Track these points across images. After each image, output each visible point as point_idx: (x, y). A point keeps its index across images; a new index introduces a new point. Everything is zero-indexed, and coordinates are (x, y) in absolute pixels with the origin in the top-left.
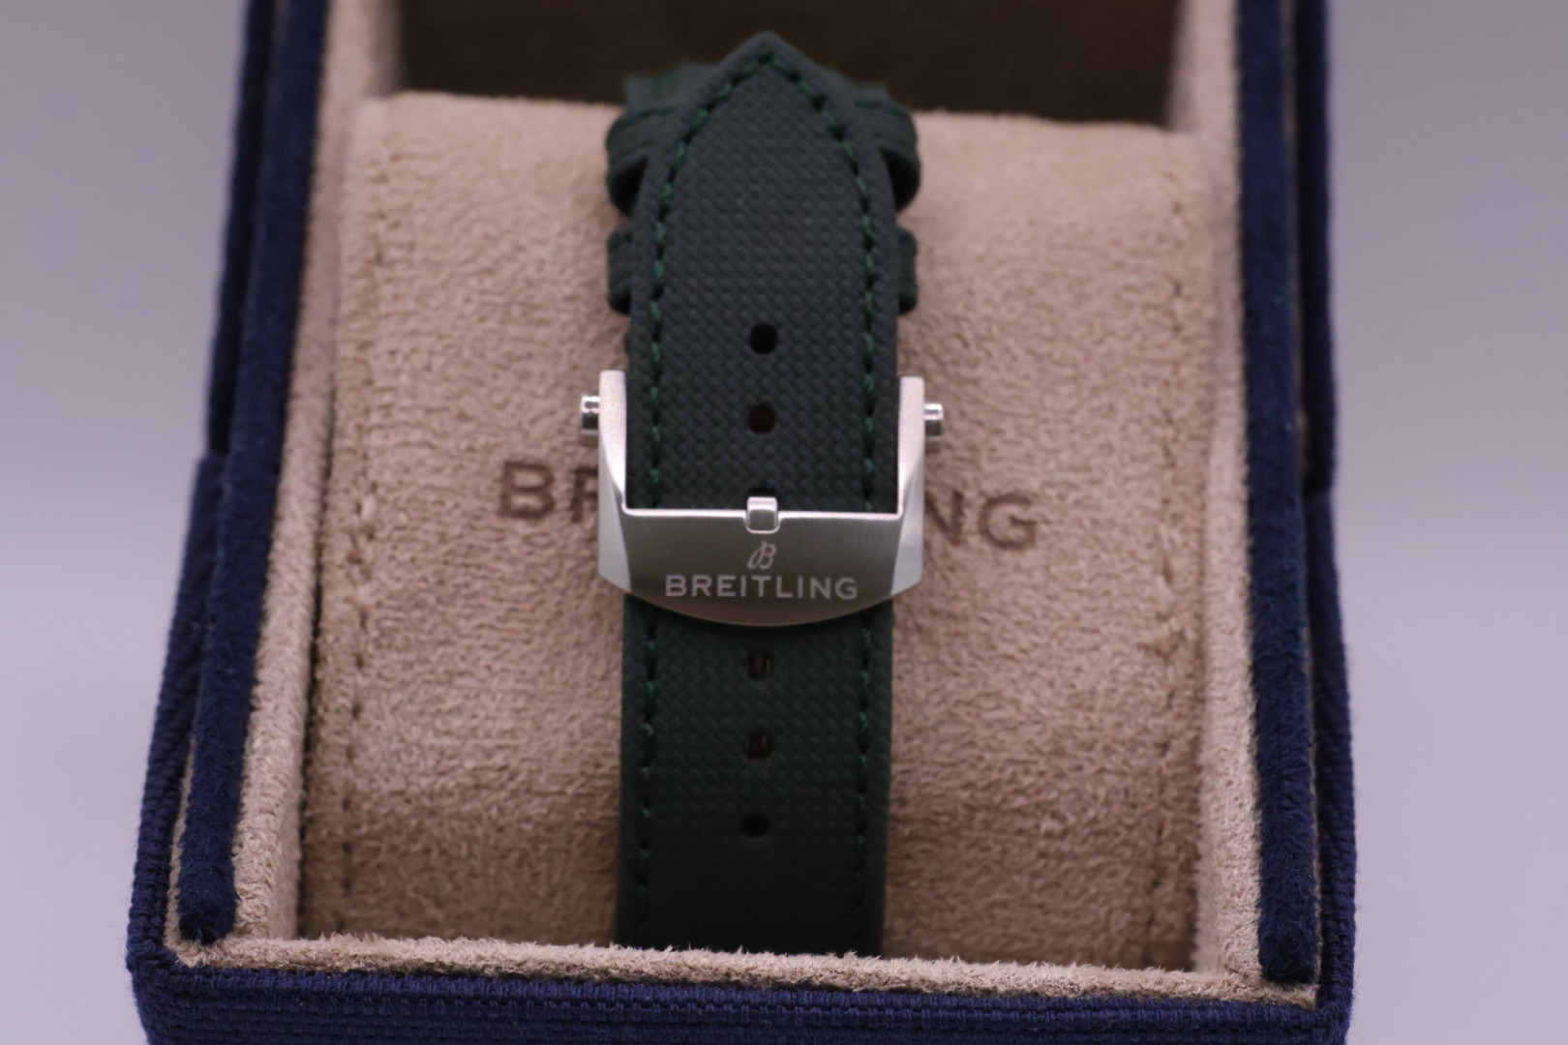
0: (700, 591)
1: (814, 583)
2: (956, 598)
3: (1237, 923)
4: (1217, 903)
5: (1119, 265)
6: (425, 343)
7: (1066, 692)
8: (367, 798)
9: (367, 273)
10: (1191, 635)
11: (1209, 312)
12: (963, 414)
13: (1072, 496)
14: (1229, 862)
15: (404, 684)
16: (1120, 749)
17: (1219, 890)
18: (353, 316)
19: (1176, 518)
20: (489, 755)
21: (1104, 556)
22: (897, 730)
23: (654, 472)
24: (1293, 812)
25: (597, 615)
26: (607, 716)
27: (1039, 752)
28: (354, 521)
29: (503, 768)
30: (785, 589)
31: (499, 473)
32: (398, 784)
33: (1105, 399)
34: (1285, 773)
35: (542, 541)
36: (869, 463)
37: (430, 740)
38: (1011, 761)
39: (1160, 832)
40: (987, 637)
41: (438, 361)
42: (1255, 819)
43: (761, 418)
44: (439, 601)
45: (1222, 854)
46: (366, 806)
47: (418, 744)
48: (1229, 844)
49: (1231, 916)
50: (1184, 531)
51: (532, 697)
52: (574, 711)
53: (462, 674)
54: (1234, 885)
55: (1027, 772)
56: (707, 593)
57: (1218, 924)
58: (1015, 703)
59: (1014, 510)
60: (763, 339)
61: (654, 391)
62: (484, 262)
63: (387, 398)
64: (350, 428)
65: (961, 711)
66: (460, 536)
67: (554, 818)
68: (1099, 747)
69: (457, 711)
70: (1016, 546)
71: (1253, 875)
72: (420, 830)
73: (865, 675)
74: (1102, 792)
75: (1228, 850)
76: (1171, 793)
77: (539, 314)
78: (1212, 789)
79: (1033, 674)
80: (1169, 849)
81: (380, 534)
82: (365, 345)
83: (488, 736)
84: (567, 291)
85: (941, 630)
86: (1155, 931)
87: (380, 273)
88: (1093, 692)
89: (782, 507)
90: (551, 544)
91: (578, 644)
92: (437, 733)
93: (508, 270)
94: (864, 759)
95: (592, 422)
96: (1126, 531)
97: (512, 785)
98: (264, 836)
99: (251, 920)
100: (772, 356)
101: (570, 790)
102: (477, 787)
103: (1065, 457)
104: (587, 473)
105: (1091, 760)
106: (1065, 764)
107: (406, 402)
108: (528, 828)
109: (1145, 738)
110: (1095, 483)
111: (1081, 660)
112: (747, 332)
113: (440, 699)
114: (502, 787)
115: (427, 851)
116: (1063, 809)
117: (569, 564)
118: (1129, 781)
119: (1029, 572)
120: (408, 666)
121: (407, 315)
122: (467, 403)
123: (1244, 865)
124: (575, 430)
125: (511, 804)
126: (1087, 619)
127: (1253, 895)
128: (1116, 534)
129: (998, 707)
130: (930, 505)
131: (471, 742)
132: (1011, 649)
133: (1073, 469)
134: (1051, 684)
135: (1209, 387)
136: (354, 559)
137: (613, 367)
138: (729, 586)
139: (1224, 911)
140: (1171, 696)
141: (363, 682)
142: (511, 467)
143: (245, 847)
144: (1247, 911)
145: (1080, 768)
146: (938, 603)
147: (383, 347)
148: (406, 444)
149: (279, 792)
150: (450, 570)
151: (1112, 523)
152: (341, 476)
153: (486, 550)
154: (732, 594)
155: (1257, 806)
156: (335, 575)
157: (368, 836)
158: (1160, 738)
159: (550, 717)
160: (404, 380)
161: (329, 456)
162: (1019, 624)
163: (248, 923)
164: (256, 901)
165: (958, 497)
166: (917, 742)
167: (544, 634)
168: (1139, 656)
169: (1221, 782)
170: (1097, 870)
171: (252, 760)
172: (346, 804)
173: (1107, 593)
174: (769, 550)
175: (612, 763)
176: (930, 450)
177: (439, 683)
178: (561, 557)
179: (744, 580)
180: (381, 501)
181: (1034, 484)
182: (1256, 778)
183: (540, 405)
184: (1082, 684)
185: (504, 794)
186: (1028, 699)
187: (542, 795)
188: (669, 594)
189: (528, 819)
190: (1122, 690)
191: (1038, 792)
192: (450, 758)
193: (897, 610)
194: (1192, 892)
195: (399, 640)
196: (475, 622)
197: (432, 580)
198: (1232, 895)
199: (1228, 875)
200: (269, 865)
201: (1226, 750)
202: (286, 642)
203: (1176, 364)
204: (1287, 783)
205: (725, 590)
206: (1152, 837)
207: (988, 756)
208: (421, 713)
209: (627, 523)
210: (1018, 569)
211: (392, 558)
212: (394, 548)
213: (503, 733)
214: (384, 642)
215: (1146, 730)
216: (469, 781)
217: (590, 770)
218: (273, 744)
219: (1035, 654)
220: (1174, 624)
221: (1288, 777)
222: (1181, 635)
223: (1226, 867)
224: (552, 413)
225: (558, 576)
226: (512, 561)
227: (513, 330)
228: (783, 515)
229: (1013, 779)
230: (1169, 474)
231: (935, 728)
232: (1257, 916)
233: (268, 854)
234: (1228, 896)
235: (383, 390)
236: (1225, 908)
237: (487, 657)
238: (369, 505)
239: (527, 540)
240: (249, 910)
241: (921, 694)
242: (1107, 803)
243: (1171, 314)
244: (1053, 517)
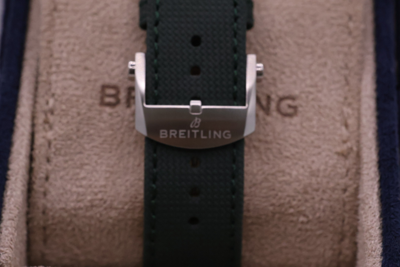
0: (173, 136)
1: (215, 133)
2: (268, 135)
3: (374, 262)
4: (366, 254)
5: (329, 10)
6: (72, 41)
7: (309, 170)
8: (51, 210)
9: (50, 14)
10: (355, 149)
11: (362, 26)
12: (271, 67)
13: (311, 97)
14: (370, 238)
15: (65, 169)
16: (329, 191)
17: (367, 249)
18: (45, 31)
19: (350, 105)
20: (96, 194)
21: (323, 119)
22: (246, 184)
23: (156, 91)
24: (395, 220)
25: (136, 142)
26: (139, 180)
27: (299, 192)
28: (46, 108)
29: (101, 200)
30: (204, 135)
31: (99, 89)
32: (62, 205)
33: (323, 60)
34: (392, 204)
35: (115, 115)
36: (235, 88)
37: (74, 189)
38: (288, 196)
39: (343, 221)
40: (279, 150)
41: (77, 48)
42: (380, 221)
43: (195, 70)
44: (78, 137)
45: (367, 235)
46: (51, 214)
47: (70, 191)
48: (370, 231)
49: (371, 259)
50: (353, 109)
51: (112, 173)
52: (127, 178)
53: (87, 164)
54: (372, 247)
55: (294, 200)
56: (175, 137)
57: (366, 262)
58: (290, 174)
59: (289, 102)
60: (196, 41)
61: (155, 61)
62: (94, 10)
63: (58, 62)
64: (44, 73)
65: (270, 178)
66: (85, 113)
67: (121, 217)
68: (321, 190)
69: (84, 178)
70: (290, 115)
71: (379, 243)
72: (71, 222)
73: (234, 166)
74: (322, 207)
75: (370, 233)
76: (348, 207)
77: (114, 30)
78: (363, 209)
79: (296, 164)
80: (347, 228)
81: (56, 113)
82: (50, 42)
83: (96, 187)
84: (125, 21)
85: (262, 147)
86: (342, 257)
87: (56, 14)
88: (318, 170)
89: (203, 104)
90: (119, 116)
91: (129, 153)
92: (77, 187)
93: (103, 14)
94: (234, 197)
95: (132, 72)
96: (331, 109)
97: (105, 206)
98: (10, 229)
99: (4, 262)
100: (199, 48)
101: (126, 207)
102: (92, 206)
103: (309, 82)
104: (132, 89)
105: (318, 196)
106: (308, 197)
107: (65, 63)
108: (111, 221)
109: (338, 187)
110: (319, 91)
111: (314, 158)
112: (190, 38)
113: (78, 174)
114: (101, 206)
115: (74, 229)
116: (307, 213)
117: (126, 123)
118: (332, 203)
119: (295, 125)
120: (66, 162)
121: (65, 31)
122: (88, 64)
123: (376, 239)
124: (127, 74)
125: (104, 212)
126: (316, 143)
127: (380, 251)
128: (327, 111)
129: (284, 176)
130: (258, 100)
131: (90, 190)
132: (288, 154)
133: (312, 86)
134: (303, 167)
135: (362, 55)
136: (46, 122)
137: (141, 51)
138: (183, 134)
139: (368, 257)
140: (348, 171)
141: (50, 167)
142: (104, 87)
143: (3, 233)
144: (377, 257)
145: (313, 198)
146: (262, 137)
147: (57, 42)
148: (65, 79)
149: (16, 212)
150: (81, 126)
151: (326, 107)
152: (41, 91)
153: (95, 118)
154: (184, 137)
155: (381, 216)
156: (39, 128)
157: (53, 224)
158: (343, 187)
159: (119, 180)
160: (65, 55)
161: (37, 82)
162: (291, 145)
163: (3, 263)
164: (6, 255)
165: (269, 98)
166: (253, 189)
167: (116, 149)
168: (336, 157)
169: (367, 207)
170: (320, 235)
171: (6, 200)
172: (44, 213)
173: (324, 133)
174: (198, 120)
175: (141, 197)
176: (258, 81)
177: (78, 168)
178: (123, 120)
179: (189, 132)
180: (56, 100)
181: (296, 92)
182: (380, 205)
183: (115, 64)
184: (314, 167)
185: (101, 209)
186: (294, 173)
187: (116, 209)
188: (161, 137)
189: (111, 218)
190: (329, 169)
191: (298, 207)
192: (82, 195)
193: (246, 140)
194: (356, 244)
195: (63, 152)
196: (91, 145)
197: (75, 130)
198: (372, 251)
199: (370, 243)
200: (12, 240)
201: (368, 194)
202: (20, 154)
203: (350, 46)
204: (392, 208)
205: (182, 136)
206: (341, 223)
207: (280, 194)
208: (71, 179)
209: (145, 109)
210: (291, 124)
211: (60, 122)
212: (61, 118)
213: (101, 186)
214: (57, 153)
215: (338, 184)
216: (88, 204)
217: (133, 200)
218: (14, 193)
219: (297, 156)
220: (349, 144)
221: (392, 206)
222: (351, 149)
223: (370, 240)
224: (119, 67)
225: (121, 128)
226: (105, 122)
227: (105, 36)
228: (204, 107)
229: (289, 202)
230: (347, 88)
231: (260, 183)
232: (381, 259)
233: (11, 236)
234: (370, 252)
235: (57, 59)
236: (369, 256)
237: (95, 158)
238: (51, 102)
239: (110, 114)
240: (4, 258)
241: (255, 171)
242: (324, 211)
243: (348, 27)
244: (304, 104)
